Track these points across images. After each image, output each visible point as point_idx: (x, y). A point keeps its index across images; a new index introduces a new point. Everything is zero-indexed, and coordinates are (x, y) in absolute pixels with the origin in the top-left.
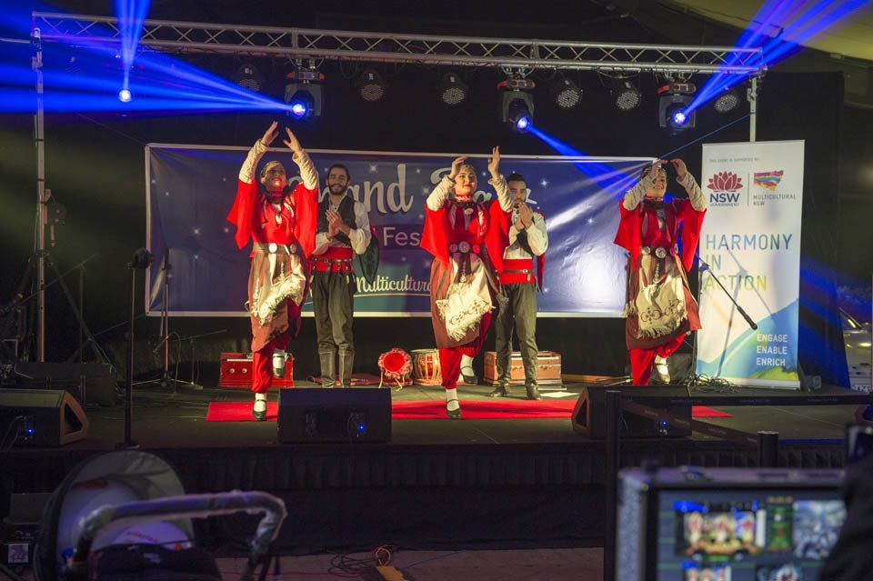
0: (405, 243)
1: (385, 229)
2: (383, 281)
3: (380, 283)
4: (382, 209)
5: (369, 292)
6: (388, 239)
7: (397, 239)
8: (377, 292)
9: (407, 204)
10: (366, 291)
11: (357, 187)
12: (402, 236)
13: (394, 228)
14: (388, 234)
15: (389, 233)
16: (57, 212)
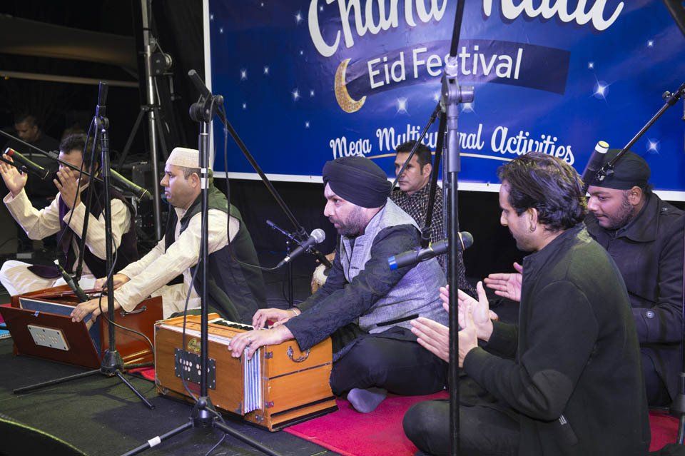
0: (439, 72)
1: (415, 52)
4: (410, 21)
6: (418, 66)
7: (429, 65)
9: (439, 9)
12: (434, 61)
13: (424, 49)
14: (418, 59)
15: (420, 56)
16: (158, 61)
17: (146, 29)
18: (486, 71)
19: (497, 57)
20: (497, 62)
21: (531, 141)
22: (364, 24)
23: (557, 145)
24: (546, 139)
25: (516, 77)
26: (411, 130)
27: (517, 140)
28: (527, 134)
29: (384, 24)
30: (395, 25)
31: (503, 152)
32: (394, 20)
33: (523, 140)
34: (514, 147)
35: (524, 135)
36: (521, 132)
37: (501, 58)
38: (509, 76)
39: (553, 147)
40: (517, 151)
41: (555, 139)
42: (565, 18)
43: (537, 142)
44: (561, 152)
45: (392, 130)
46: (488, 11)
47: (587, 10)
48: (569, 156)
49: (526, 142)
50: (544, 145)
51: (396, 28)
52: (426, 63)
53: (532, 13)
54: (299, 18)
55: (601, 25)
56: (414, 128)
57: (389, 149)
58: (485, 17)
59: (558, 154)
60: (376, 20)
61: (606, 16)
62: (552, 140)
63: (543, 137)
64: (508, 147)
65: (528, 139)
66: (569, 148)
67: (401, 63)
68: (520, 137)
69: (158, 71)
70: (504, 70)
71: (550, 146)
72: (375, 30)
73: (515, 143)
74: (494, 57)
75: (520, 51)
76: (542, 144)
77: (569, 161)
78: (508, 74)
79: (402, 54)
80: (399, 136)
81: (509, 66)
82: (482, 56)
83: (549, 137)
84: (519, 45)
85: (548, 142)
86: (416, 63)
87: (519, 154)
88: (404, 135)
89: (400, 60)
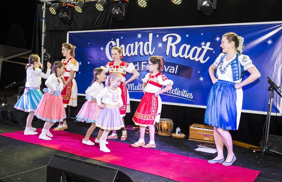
1: (143, 63)
2: (141, 85)
3: (140, 86)
4: (142, 54)
5: (135, 90)
8: (138, 90)
9: (152, 51)
10: (134, 90)
11: (133, 44)
15: (144, 64)
16: (46, 56)
17: (43, 46)
18: (166, 71)
19: (170, 67)
20: (170, 68)
21: (180, 91)
22: (125, 53)
23: (188, 93)
24: (184, 91)
25: (176, 73)
26: (140, 85)
27: (175, 90)
28: (178, 89)
29: (133, 54)
30: (136, 54)
31: (170, 93)
32: (136, 53)
33: (177, 91)
34: (174, 92)
35: (177, 89)
36: (177, 88)
37: (171, 67)
38: (173, 73)
39: (186, 93)
40: (175, 93)
41: (187, 91)
42: (192, 59)
43: (181, 91)
44: (189, 95)
45: (133, 84)
46: (167, 54)
47: (198, 57)
48: (191, 96)
49: (178, 91)
50: (184, 92)
51: (136, 55)
52: (146, 66)
53: (181, 56)
54: (102, 49)
55: (202, 62)
56: (141, 84)
57: (132, 90)
58: (166, 56)
59: (188, 95)
60: (130, 52)
61: (204, 59)
62: (186, 91)
63: (183, 90)
64: (172, 92)
65: (179, 90)
66: (191, 94)
67: (138, 65)
68: (176, 90)
69: (46, 60)
70: (172, 71)
71: (185, 93)
72: (129, 55)
73: (174, 91)
74: (169, 67)
75: (177, 66)
76: (183, 92)
77: (191, 97)
78: (173, 72)
79: (138, 63)
80: (135, 86)
81: (174, 70)
82: (165, 66)
83: (185, 90)
84: (177, 64)
85: (185, 92)
86: (143, 66)
87: (176, 94)
88: (137, 86)
89: (137, 64)
